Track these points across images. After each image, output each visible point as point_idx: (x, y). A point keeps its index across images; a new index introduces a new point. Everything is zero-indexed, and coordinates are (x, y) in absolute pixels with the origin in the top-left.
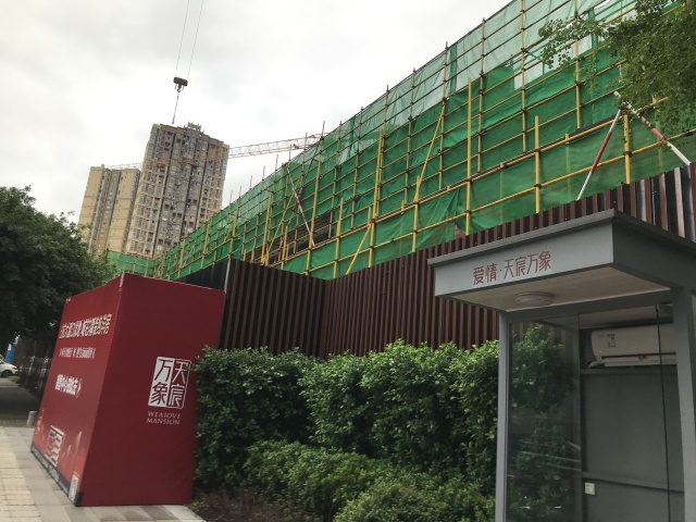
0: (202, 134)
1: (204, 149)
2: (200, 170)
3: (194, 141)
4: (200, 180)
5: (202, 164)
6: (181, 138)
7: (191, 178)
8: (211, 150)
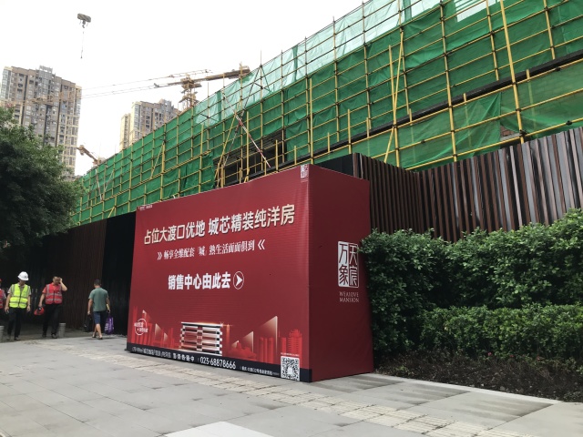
0: (54, 76)
1: (58, 89)
2: (55, 109)
3: (46, 82)
4: (56, 119)
5: (57, 104)
6: (34, 79)
7: (47, 117)
8: (64, 91)
